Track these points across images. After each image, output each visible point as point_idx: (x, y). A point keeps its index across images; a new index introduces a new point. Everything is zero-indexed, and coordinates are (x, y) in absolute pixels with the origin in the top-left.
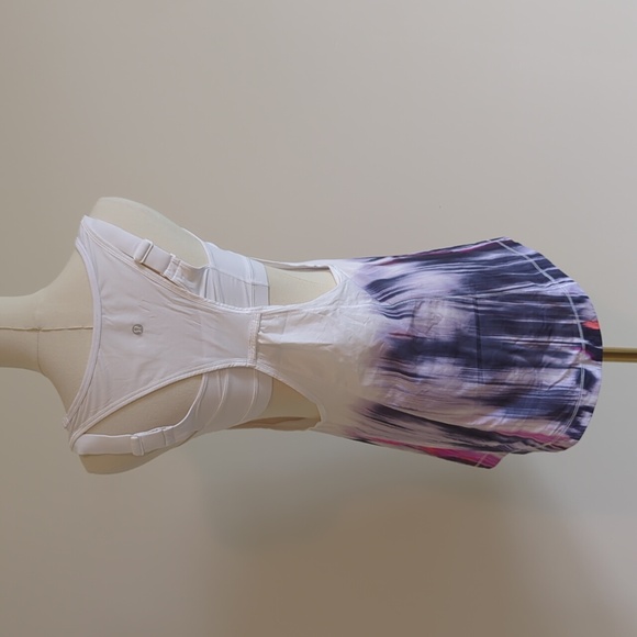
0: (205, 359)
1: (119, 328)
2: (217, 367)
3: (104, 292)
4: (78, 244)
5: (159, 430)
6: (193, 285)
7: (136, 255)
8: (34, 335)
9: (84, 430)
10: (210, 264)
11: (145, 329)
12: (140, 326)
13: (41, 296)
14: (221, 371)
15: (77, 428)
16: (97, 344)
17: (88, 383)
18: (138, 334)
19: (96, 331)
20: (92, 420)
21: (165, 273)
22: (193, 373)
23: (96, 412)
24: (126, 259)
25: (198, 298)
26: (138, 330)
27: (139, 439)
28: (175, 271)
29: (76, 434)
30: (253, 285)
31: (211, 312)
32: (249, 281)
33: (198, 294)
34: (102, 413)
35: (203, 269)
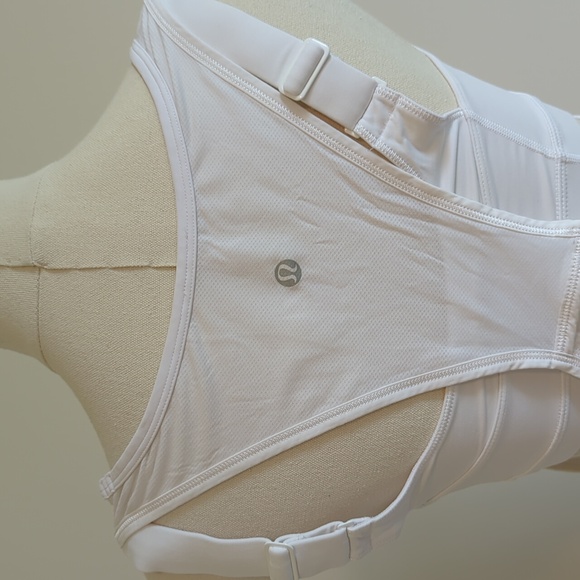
0: (453, 351)
1: (241, 269)
2: (481, 371)
3: (204, 176)
4: (139, 53)
5: (339, 528)
6: (425, 160)
7: (286, 79)
8: (28, 280)
9: (151, 516)
10: (464, 109)
11: (305, 271)
12: (293, 263)
13: (48, 180)
14: (488, 381)
15: (134, 509)
16: (186, 307)
17: (162, 406)
18: (290, 284)
19: (185, 276)
20: (172, 495)
21: (361, 128)
22: (424, 386)
23: (180, 479)
24: (259, 90)
25: (439, 195)
26: (288, 274)
27: (291, 553)
28: (383, 122)
29: (133, 521)
30: (565, 162)
31: (471, 231)
32: (555, 151)
33: (437, 181)
34: (198, 481)
35: (449, 120)
